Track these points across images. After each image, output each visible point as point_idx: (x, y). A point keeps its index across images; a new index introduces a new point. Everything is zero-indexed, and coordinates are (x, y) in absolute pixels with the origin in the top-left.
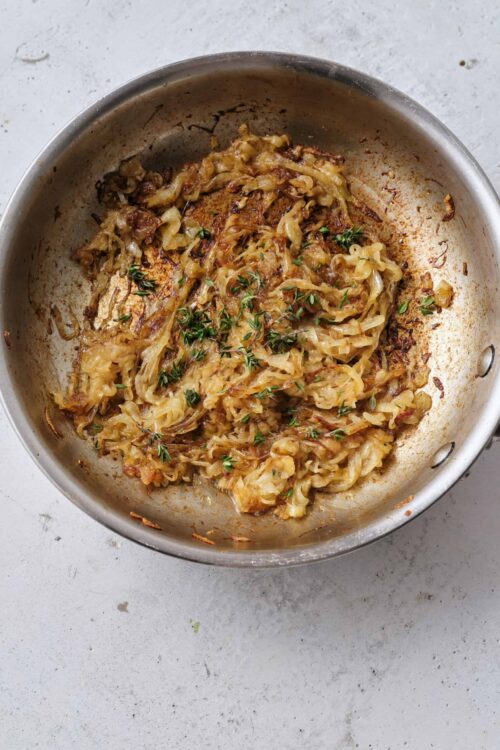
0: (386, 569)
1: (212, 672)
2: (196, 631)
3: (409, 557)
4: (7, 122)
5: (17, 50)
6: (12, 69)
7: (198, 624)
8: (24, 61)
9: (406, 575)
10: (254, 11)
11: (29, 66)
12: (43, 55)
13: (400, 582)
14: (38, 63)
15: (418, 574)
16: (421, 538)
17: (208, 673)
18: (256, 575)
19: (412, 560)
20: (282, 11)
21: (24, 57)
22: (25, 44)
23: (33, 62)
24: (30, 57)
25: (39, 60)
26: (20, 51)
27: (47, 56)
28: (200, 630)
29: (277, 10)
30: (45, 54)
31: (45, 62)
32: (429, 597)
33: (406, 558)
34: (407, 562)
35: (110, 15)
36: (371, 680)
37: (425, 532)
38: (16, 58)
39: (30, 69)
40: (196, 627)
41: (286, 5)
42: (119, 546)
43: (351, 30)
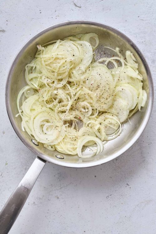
0: (54, 185)
1: (2, 175)
2: (6, 165)
4: (58, 16)
6: (70, 3)
7: (7, 164)
8: (74, 4)
10: (136, 37)
11: (74, 6)
12: (80, 6)
13: (55, 190)
16: (67, 185)
17: (1, 175)
18: (27, 164)
20: (143, 42)
21: (75, 3)
23: (76, 6)
24: (76, 4)
27: (80, 7)
28: (7, 165)
29: (142, 41)
30: (81, 6)
31: (78, 8)
32: (58, 198)
34: (60, 188)
35: (103, 9)
36: (32, 204)
37: (69, 185)
38: (73, 1)
40: (6, 164)
41: (145, 41)
42: (5, 134)
43: (154, 60)
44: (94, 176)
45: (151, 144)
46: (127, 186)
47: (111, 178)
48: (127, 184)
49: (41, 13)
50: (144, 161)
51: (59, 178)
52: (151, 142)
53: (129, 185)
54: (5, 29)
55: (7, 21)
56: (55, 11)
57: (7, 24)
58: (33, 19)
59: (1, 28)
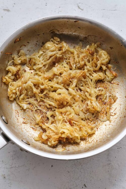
0: (5, 162)
3: (12, 166)
5: (79, 3)
6: (74, 5)
9: (7, 168)
11: (78, 8)
12: (82, 9)
13: (4, 168)
14: (80, 9)
15: (9, 171)
19: (12, 167)
21: (79, 5)
22: (82, 4)
23: (79, 8)
25: (81, 9)
26: (80, 4)
27: (83, 10)
32: (5, 178)
33: (11, 166)
34: (10, 167)
35: (103, 16)
37: (21, 166)
38: (77, 4)
39: (77, 8)
44: (51, 166)
45: (120, 148)
46: (84, 187)
47: (69, 172)
48: (85, 185)
49: (46, 5)
50: (109, 164)
51: (13, 156)
52: (121, 146)
53: (86, 187)
54: (10, 10)
55: (14, 4)
56: (60, 7)
57: (13, 6)
58: (38, 8)
59: (7, 8)
